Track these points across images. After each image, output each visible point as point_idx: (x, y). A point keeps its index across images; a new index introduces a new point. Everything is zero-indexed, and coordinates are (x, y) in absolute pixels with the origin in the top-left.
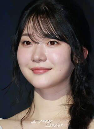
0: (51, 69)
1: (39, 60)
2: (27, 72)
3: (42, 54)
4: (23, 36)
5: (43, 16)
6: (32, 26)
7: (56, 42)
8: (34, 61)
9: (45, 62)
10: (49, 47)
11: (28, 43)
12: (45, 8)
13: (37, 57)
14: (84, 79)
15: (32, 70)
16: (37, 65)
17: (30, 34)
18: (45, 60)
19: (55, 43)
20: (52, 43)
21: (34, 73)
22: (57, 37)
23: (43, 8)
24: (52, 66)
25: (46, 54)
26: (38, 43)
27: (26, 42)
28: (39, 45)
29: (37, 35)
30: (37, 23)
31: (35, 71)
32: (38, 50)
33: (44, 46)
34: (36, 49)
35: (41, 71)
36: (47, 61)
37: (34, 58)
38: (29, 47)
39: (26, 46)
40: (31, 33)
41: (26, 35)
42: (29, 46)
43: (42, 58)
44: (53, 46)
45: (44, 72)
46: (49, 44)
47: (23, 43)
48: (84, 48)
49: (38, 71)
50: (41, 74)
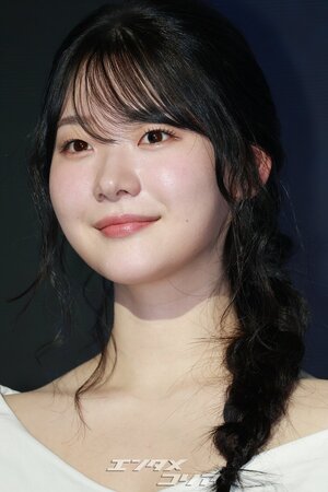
0: (158, 218)
1: (118, 194)
2: (83, 238)
3: (126, 174)
4: (62, 124)
5: (117, 55)
6: (87, 89)
7: (167, 133)
8: (101, 197)
9: (136, 199)
10: (144, 149)
11: (80, 146)
12: (124, 33)
13: (109, 184)
14: (262, 244)
15: (100, 230)
16: (113, 210)
17: (84, 117)
18: (137, 192)
19: (165, 137)
20: (154, 137)
21: (107, 235)
22: (167, 115)
23: (119, 33)
24: (158, 208)
25: (138, 172)
26: (111, 141)
27: (72, 145)
28: (114, 148)
29: (104, 117)
30: (101, 78)
31: (107, 229)
32: (112, 162)
33: (130, 147)
34: (105, 159)
35: (128, 227)
36: (143, 194)
37: (101, 189)
38: (82, 158)
39: (75, 155)
40: (87, 114)
41: (70, 121)
42: (83, 153)
43: (125, 186)
44: (157, 146)
45: (138, 229)
46: (146, 140)
47: (65, 149)
48: (256, 149)
49: (117, 228)
50: (127, 235)
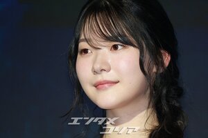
1: (101, 71)
6: (88, 27)
7: (122, 46)
8: (95, 72)
9: (109, 73)
15: (96, 87)
16: (100, 78)
17: (88, 39)
23: (104, 3)
25: (109, 61)
28: (100, 51)
30: (94, 23)
37: (94, 68)
38: (88, 56)
39: (85, 55)
43: (104, 68)
47: (81, 52)
